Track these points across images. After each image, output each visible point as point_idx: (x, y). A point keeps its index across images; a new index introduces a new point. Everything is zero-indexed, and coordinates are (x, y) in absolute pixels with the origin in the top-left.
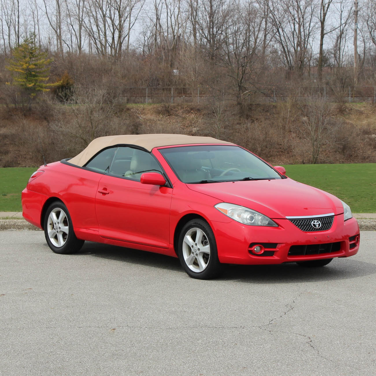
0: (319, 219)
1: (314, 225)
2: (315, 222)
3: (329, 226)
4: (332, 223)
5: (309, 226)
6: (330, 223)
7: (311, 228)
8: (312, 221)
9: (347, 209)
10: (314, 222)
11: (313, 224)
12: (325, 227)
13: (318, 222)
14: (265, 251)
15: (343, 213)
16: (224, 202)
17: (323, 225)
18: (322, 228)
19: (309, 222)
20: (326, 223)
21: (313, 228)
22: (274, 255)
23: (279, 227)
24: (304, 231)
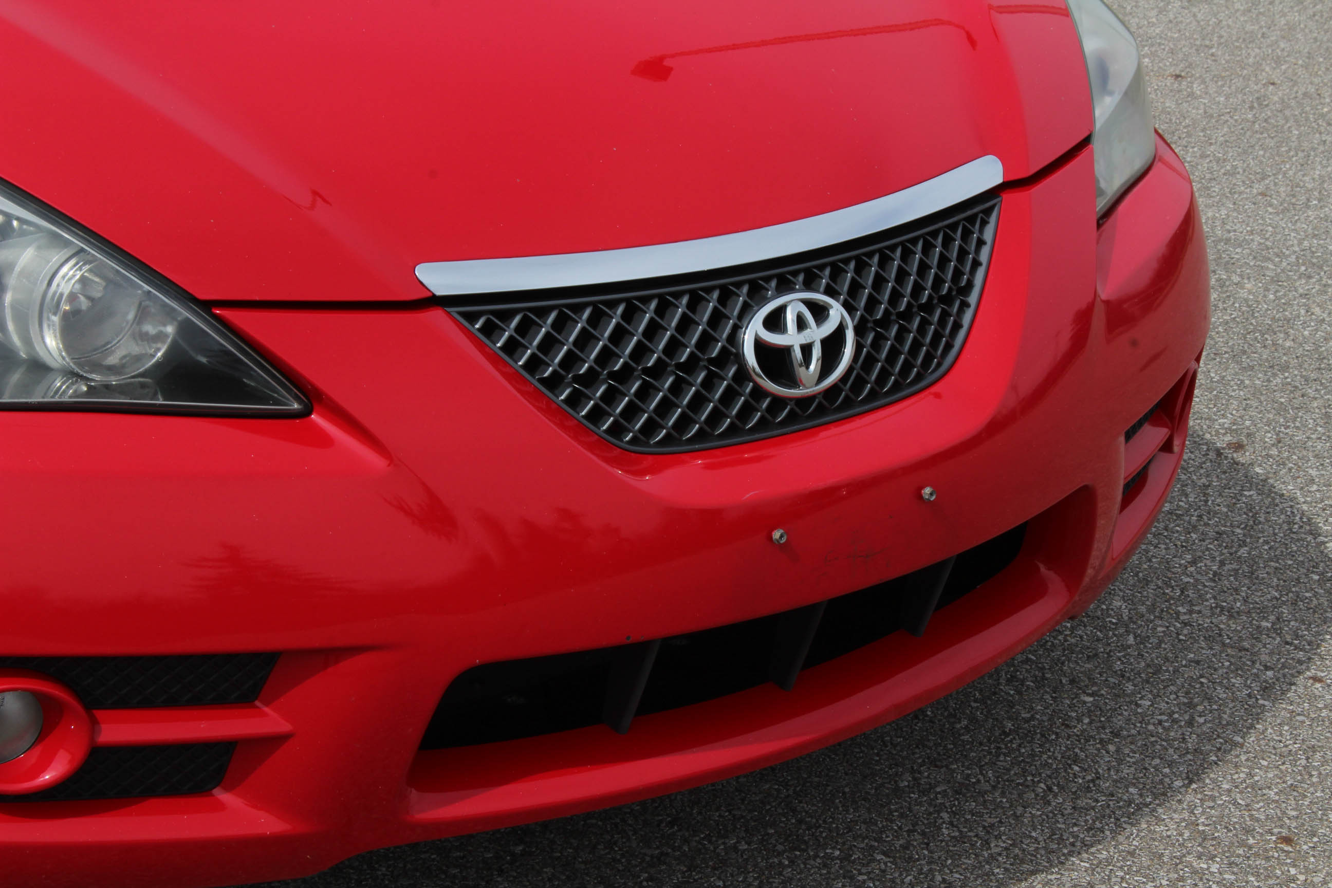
0: (837, 273)
1: (775, 360)
2: (790, 317)
3: (934, 342)
4: (969, 286)
5: (711, 382)
6: (948, 299)
7: (729, 396)
8: (746, 311)
10: (775, 322)
11: (761, 348)
12: (893, 355)
13: (819, 312)
15: (1086, 142)
17: (876, 345)
18: (860, 383)
19: (717, 319)
20: (907, 315)
21: (759, 393)
22: (228, 789)
23: (310, 414)
24: (647, 444)
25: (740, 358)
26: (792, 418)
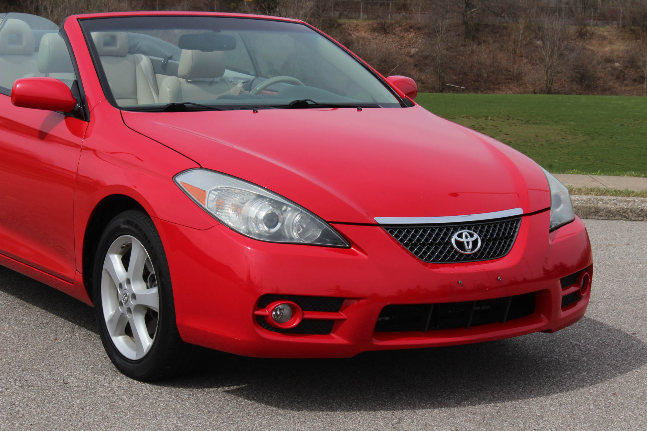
0: (476, 228)
1: (460, 245)
2: (464, 236)
3: (503, 247)
4: (513, 236)
5: (444, 248)
6: (507, 238)
7: (449, 252)
8: (453, 233)
9: (562, 197)
10: (460, 236)
11: (456, 241)
12: (491, 248)
13: (472, 235)
14: (304, 321)
15: (548, 209)
16: (201, 168)
17: (487, 245)
18: (482, 254)
19: (446, 234)
20: (495, 240)
21: (456, 252)
22: (334, 333)
23: (351, 247)
24: (429, 261)
25: (451, 243)
26: (465, 259)
